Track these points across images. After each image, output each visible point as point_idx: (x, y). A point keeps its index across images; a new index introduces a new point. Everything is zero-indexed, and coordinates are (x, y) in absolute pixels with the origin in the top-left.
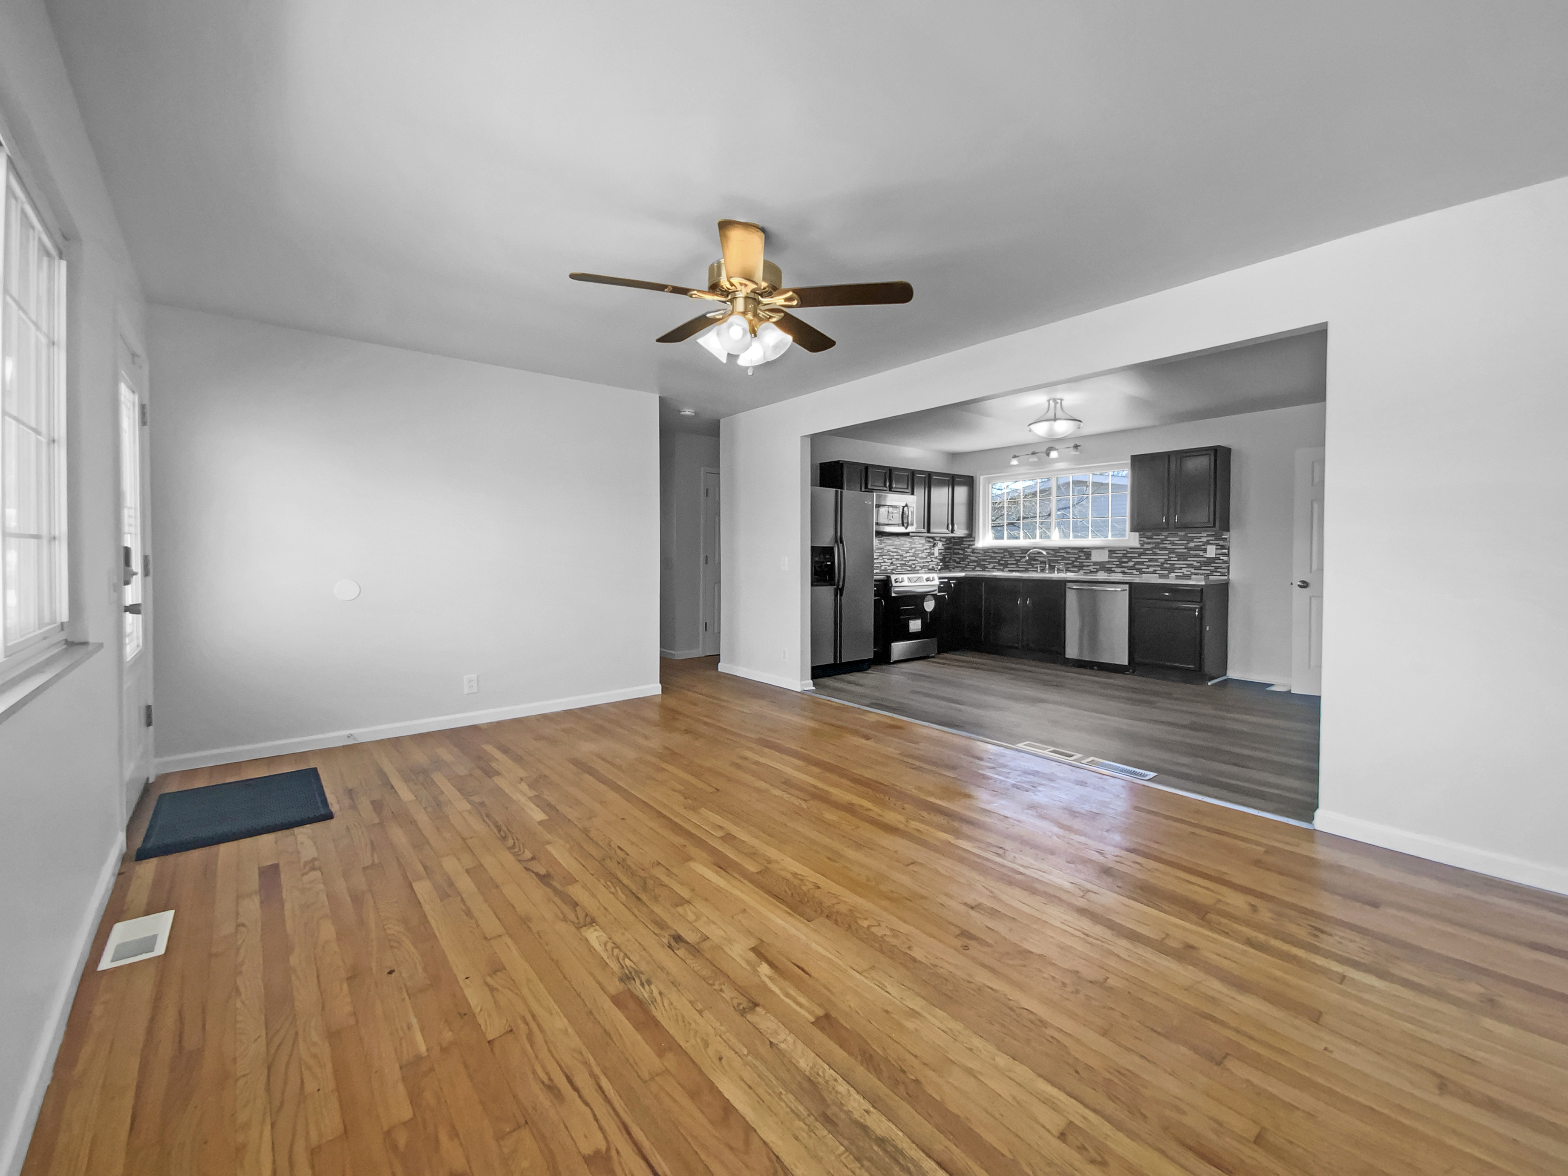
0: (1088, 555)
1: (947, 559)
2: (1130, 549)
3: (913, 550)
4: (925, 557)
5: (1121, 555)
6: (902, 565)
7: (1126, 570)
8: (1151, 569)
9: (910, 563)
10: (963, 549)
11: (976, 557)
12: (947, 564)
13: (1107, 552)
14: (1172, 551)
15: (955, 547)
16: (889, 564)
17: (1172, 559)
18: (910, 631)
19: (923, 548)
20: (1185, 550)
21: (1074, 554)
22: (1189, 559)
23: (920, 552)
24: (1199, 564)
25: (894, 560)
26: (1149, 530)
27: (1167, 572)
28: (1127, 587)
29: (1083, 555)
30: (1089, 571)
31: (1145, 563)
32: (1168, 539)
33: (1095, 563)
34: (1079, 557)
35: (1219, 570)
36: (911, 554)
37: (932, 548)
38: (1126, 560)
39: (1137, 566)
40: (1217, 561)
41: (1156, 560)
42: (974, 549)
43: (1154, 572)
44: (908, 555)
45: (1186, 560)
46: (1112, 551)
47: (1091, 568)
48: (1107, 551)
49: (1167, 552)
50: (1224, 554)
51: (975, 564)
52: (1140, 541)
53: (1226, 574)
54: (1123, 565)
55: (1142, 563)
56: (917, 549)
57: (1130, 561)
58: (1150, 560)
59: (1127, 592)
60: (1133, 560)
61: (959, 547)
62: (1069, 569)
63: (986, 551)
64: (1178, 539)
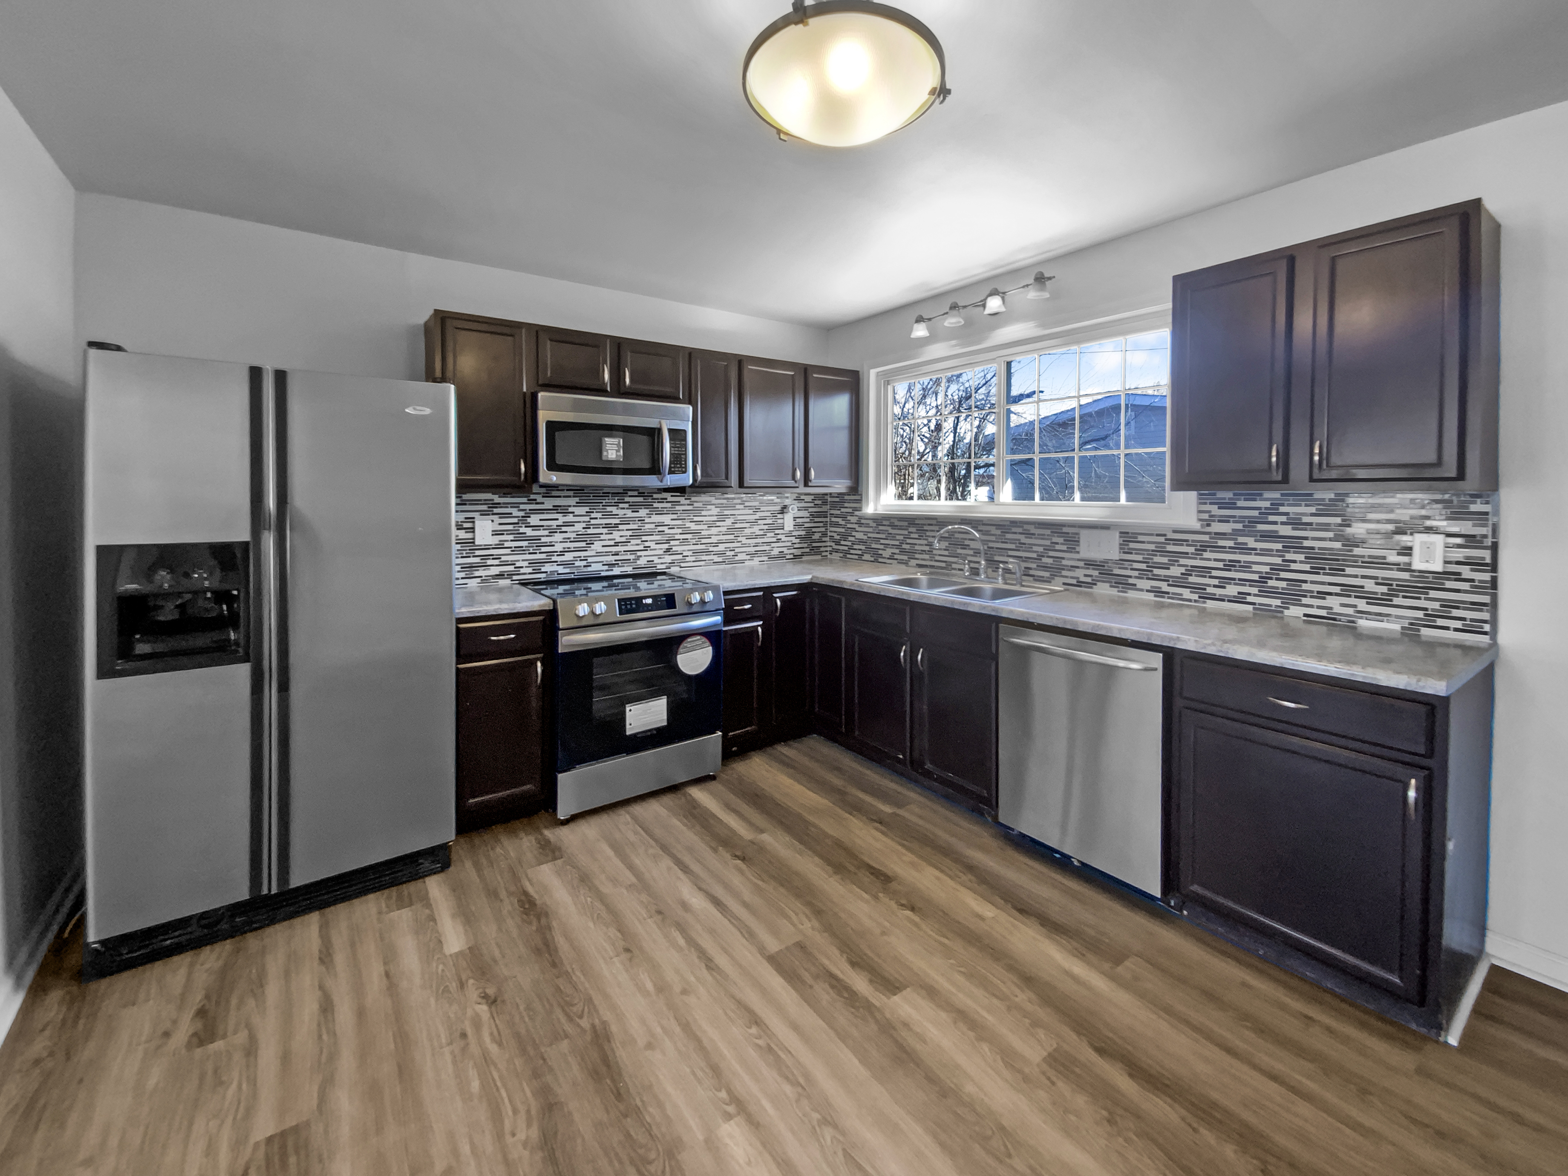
0: (1072, 542)
1: (816, 536)
2: (1175, 532)
3: (729, 522)
4: (761, 533)
5: (1152, 547)
6: (695, 552)
7: (1164, 587)
8: (1232, 590)
9: (721, 547)
10: (844, 517)
11: (865, 533)
12: (814, 545)
13: (1115, 539)
14: (1292, 544)
15: (832, 512)
16: (661, 552)
17: (1293, 566)
18: (629, 732)
19: (757, 517)
20: (1338, 545)
21: (1042, 537)
22: (1349, 571)
23: (748, 525)
24: (1384, 589)
25: (672, 543)
26: (1224, 484)
27: (1278, 602)
28: (1156, 660)
29: (1061, 540)
30: (1074, 582)
31: (1215, 573)
32: (1282, 509)
33: (1090, 564)
34: (1051, 548)
35: (1455, 613)
36: (724, 529)
37: (780, 516)
38: (1165, 560)
39: (1192, 579)
40: (1449, 584)
41: (1246, 567)
42: (860, 518)
43: (1240, 599)
44: (714, 531)
45: (1338, 571)
46: (1128, 537)
47: (1080, 574)
48: (1118, 535)
49: (1279, 546)
50: (1476, 564)
51: (863, 547)
52: (1200, 512)
53: (1487, 628)
54: (1156, 571)
55: (1205, 571)
56: (740, 517)
57: (1173, 563)
58: (1230, 566)
59: (1158, 677)
60: (1183, 561)
61: (838, 512)
62: (1031, 572)
63: (880, 520)
64: (1313, 510)
